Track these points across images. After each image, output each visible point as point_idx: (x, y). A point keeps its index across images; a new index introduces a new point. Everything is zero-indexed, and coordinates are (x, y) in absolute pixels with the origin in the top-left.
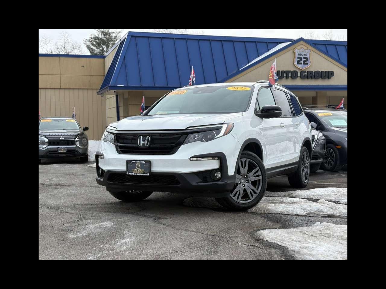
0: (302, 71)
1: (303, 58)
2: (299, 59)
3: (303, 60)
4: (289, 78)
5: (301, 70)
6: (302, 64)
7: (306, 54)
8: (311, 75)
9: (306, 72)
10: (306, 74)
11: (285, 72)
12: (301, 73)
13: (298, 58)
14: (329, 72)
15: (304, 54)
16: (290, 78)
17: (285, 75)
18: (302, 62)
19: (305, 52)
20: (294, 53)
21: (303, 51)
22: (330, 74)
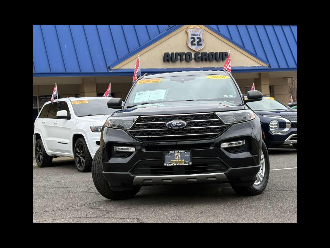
0: (195, 52)
1: (196, 38)
2: (193, 40)
3: (197, 40)
4: (183, 61)
6: (196, 44)
7: (199, 34)
8: (205, 57)
9: (200, 54)
10: (200, 55)
12: (195, 54)
13: (192, 38)
14: (223, 53)
15: (198, 34)
18: (196, 43)
19: (198, 32)
20: (186, 32)
21: (196, 30)
22: (224, 55)
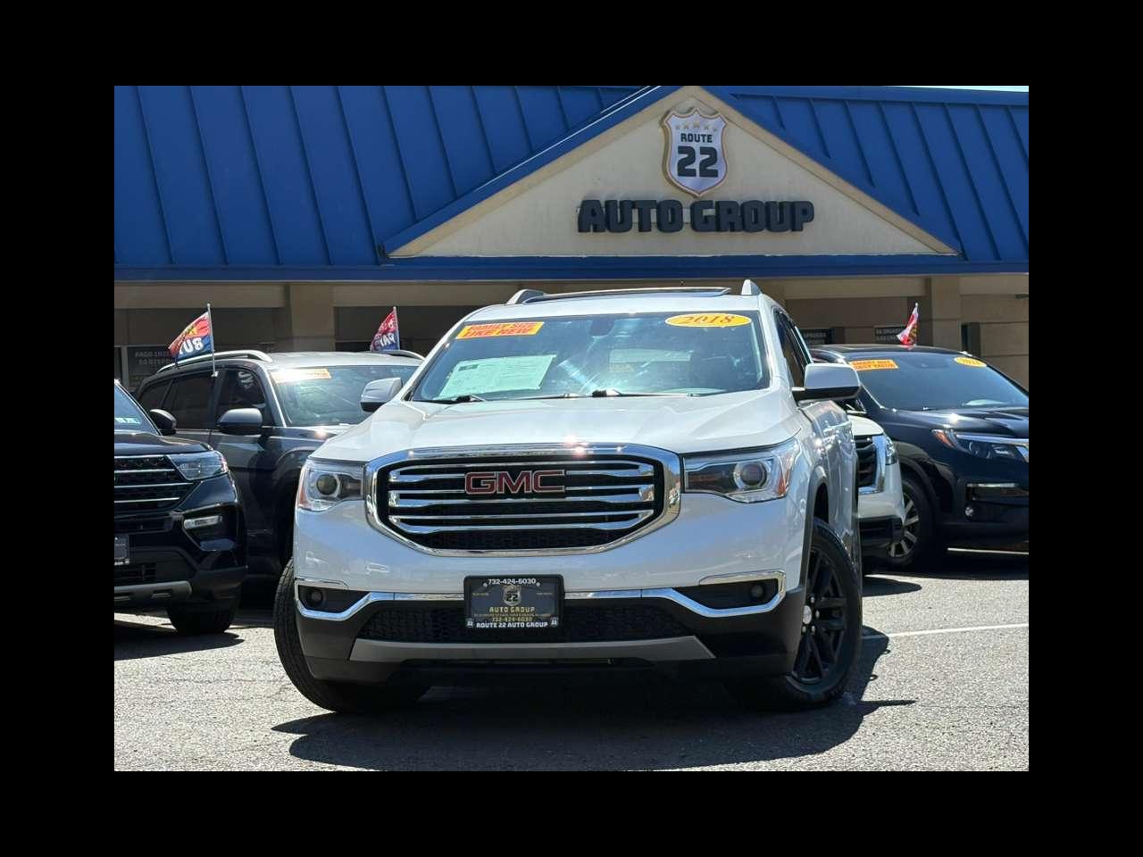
1: (697, 151)
2: (685, 156)
5: (695, 197)
6: (698, 173)
11: (634, 204)
13: (682, 150)
16: (654, 229)
17: (635, 219)
20: (665, 129)
21: (697, 122)
